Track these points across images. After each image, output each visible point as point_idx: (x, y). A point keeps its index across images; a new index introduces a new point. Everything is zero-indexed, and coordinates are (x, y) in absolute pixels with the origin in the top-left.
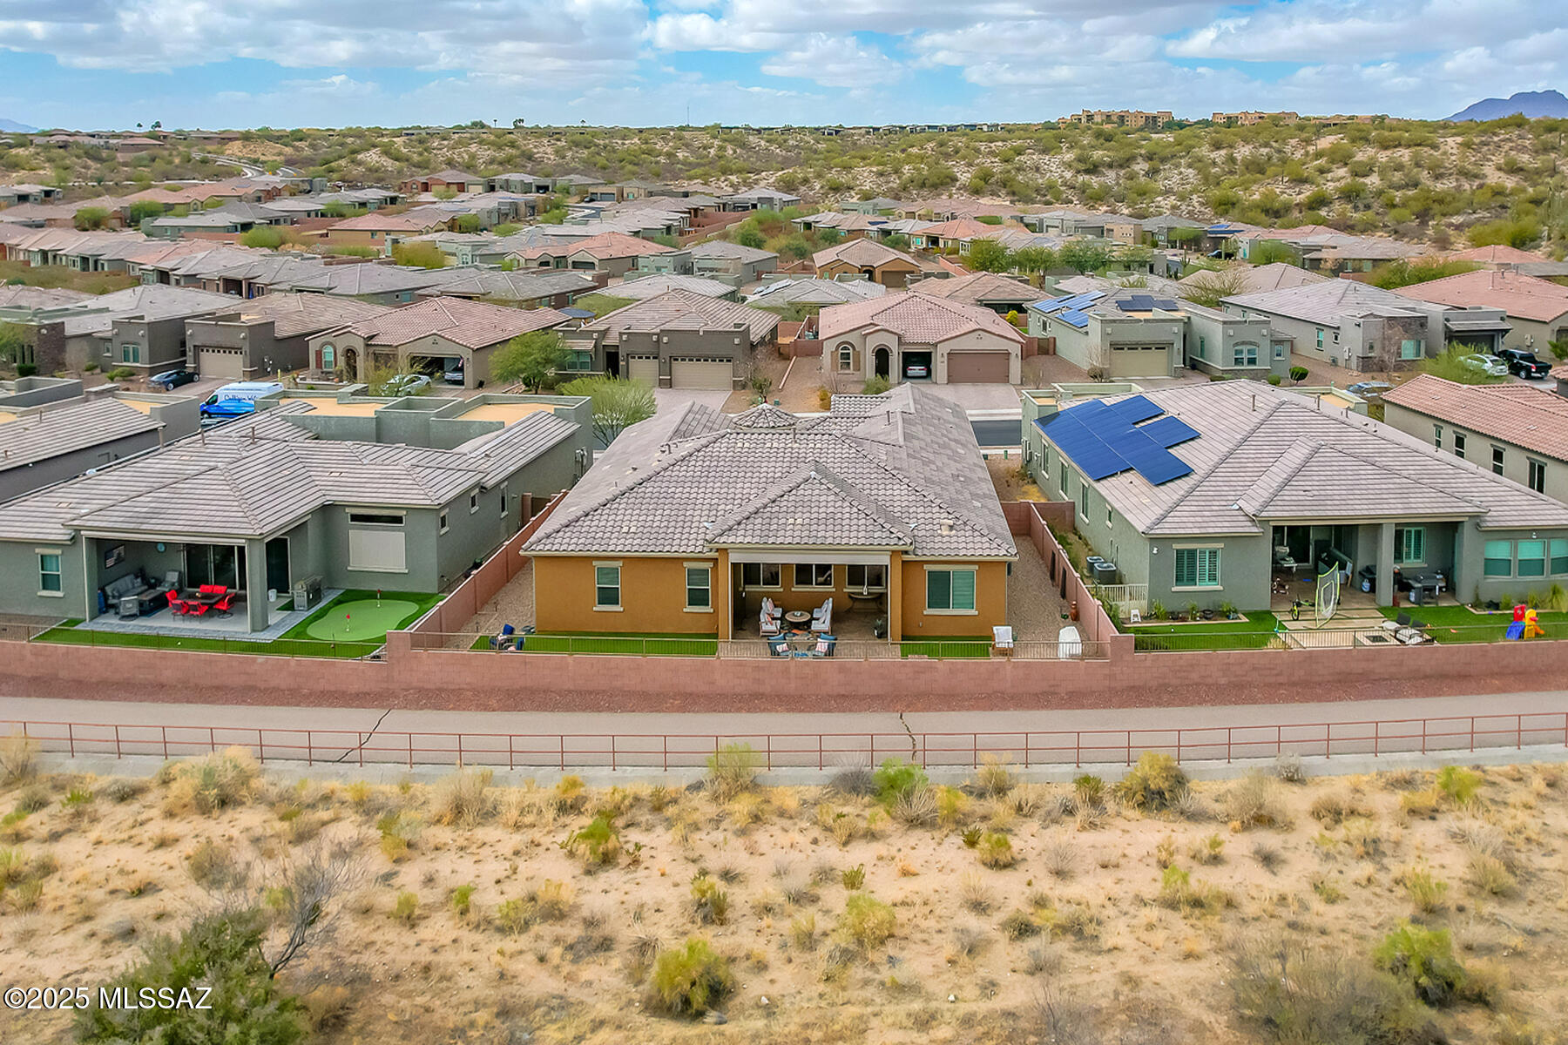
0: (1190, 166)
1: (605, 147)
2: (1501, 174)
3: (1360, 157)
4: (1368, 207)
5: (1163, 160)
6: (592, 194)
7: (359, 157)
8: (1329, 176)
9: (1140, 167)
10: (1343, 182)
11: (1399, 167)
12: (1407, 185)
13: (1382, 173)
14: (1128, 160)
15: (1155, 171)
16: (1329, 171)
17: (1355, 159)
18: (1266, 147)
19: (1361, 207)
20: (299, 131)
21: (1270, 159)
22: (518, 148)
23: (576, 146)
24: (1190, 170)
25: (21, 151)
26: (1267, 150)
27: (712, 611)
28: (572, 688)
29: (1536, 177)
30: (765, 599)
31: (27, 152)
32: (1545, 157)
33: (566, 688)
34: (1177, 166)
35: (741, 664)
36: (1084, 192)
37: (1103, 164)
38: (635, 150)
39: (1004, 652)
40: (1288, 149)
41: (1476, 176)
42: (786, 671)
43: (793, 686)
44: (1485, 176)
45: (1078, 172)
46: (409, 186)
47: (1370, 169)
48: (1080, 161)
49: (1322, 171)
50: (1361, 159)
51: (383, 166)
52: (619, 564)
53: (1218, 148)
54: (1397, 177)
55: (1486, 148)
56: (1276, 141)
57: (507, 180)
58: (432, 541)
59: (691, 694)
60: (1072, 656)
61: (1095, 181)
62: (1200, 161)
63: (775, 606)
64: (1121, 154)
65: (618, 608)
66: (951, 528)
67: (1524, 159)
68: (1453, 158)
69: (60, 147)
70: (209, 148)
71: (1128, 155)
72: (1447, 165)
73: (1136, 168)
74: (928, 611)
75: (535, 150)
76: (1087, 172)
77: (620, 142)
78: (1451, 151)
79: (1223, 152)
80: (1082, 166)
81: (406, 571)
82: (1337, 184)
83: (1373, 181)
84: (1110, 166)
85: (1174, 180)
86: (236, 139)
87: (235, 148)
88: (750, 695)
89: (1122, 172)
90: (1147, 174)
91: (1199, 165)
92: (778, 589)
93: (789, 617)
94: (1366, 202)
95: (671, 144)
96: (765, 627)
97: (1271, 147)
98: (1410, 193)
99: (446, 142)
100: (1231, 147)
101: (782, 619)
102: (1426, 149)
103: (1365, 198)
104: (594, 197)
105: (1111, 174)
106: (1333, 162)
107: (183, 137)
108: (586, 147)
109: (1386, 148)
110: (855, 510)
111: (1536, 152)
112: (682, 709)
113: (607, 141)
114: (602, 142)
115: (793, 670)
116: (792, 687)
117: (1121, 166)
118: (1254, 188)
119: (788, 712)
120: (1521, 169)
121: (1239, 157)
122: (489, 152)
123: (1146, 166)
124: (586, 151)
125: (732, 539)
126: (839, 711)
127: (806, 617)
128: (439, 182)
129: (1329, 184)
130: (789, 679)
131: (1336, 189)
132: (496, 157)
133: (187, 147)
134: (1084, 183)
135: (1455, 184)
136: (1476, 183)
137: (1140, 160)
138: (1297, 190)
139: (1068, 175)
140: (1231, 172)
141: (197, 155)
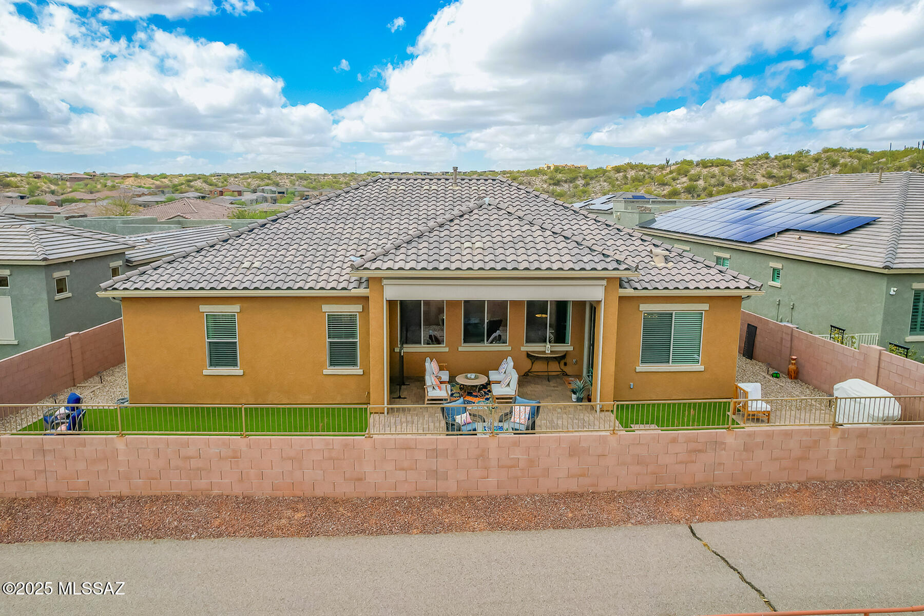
0: (605, 181)
1: (315, 180)
2: (764, 179)
3: (693, 172)
4: (699, 196)
5: (592, 179)
6: (306, 195)
7: (192, 183)
8: (678, 182)
9: (580, 182)
10: (686, 184)
11: (713, 176)
12: (718, 185)
13: (705, 180)
14: (574, 179)
15: (587, 184)
16: (678, 179)
17: (691, 173)
18: (642, 171)
19: (696, 196)
20: (163, 174)
21: (644, 177)
22: (271, 180)
23: (301, 179)
24: (605, 183)
25: (12, 179)
26: (642, 173)
27: (360, 372)
28: (126, 492)
29: (782, 180)
30: (428, 359)
31: (16, 179)
32: (785, 171)
33: (114, 491)
34: (599, 181)
35: (407, 447)
36: (553, 194)
37: (562, 181)
38: (330, 182)
39: (755, 418)
40: (653, 173)
41: (752, 180)
42: (483, 455)
43: (493, 480)
44: (756, 179)
45: (550, 185)
46: (213, 193)
47: (699, 177)
48: (550, 179)
49: (674, 179)
50: (694, 173)
51: (204, 188)
52: (235, 308)
53: (619, 172)
54: (713, 181)
55: (755, 167)
56: (647, 169)
57: (263, 189)
58: (43, 307)
59: (324, 499)
60: (886, 421)
61: (558, 189)
62: (610, 178)
63: (441, 369)
64: (571, 176)
65: (237, 371)
66: (666, 259)
67: (775, 171)
68: (740, 171)
69: (35, 178)
70: (117, 181)
71: (574, 176)
72: (737, 174)
73: (578, 183)
74: (642, 368)
75: (280, 181)
76: (555, 184)
77: (322, 178)
78: (739, 168)
79: (621, 174)
80: (552, 182)
81: (16, 342)
82: (682, 185)
83: (701, 183)
84: (566, 182)
85: (597, 188)
86: (131, 177)
87: (129, 181)
88: (422, 498)
89: (571, 185)
90: (584, 185)
91: (610, 180)
92: (442, 348)
93: (460, 380)
94: (698, 193)
95: (347, 179)
96: (432, 393)
97: (645, 171)
98: (720, 189)
99: (236, 179)
100: (625, 171)
101: (452, 381)
102: (726, 167)
103: (698, 191)
104: (307, 197)
105: (566, 186)
106: (679, 174)
107: (104, 176)
108: (305, 180)
109: (706, 167)
110: (548, 233)
111: (780, 168)
112: (306, 530)
113: (316, 177)
114: (313, 178)
115: (493, 455)
116: (491, 484)
117: (571, 182)
118: (641, 188)
119: (492, 529)
120: (774, 176)
121: (629, 176)
122: (257, 182)
123: (583, 182)
124: (305, 182)
125: (390, 264)
126: (581, 526)
127: (482, 380)
128: (228, 191)
129: (678, 185)
130: (487, 468)
131: (682, 188)
132: (260, 184)
133: (105, 180)
134: (553, 190)
135: (742, 184)
136: (753, 183)
137: (580, 179)
138: (662, 189)
139: (545, 186)
140: (625, 184)
141: (109, 183)
